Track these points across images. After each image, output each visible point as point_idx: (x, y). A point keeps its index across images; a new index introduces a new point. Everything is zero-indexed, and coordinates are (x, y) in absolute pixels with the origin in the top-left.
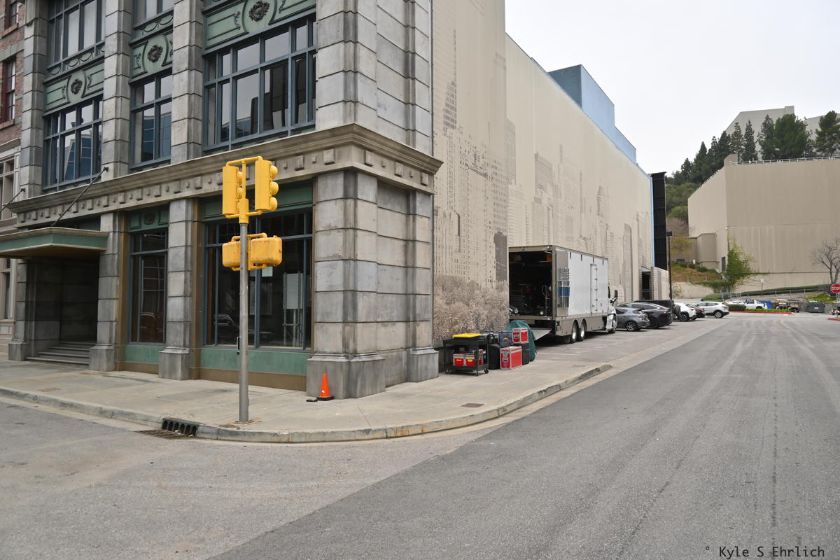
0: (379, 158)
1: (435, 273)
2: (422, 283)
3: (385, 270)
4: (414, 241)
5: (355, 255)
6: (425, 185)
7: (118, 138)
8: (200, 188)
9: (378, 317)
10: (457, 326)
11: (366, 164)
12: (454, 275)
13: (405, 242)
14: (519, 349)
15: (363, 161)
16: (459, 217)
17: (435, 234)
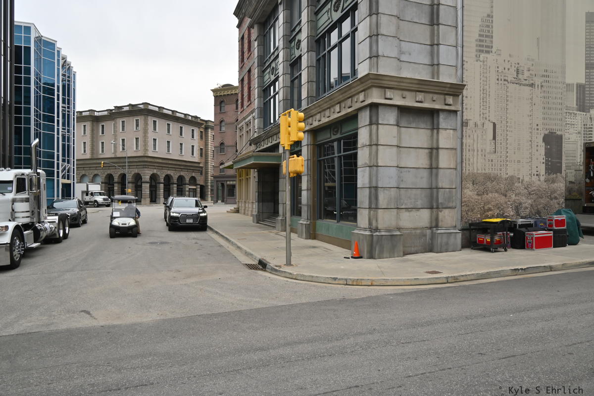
0: (400, 92)
1: (464, 171)
2: (446, 180)
3: (409, 172)
4: (438, 149)
5: (377, 163)
6: (450, 105)
7: (285, 98)
8: (312, 124)
9: (402, 205)
10: (490, 212)
11: (386, 99)
12: (487, 171)
13: (430, 150)
14: (551, 234)
15: (383, 97)
16: (494, 125)
17: (464, 141)
